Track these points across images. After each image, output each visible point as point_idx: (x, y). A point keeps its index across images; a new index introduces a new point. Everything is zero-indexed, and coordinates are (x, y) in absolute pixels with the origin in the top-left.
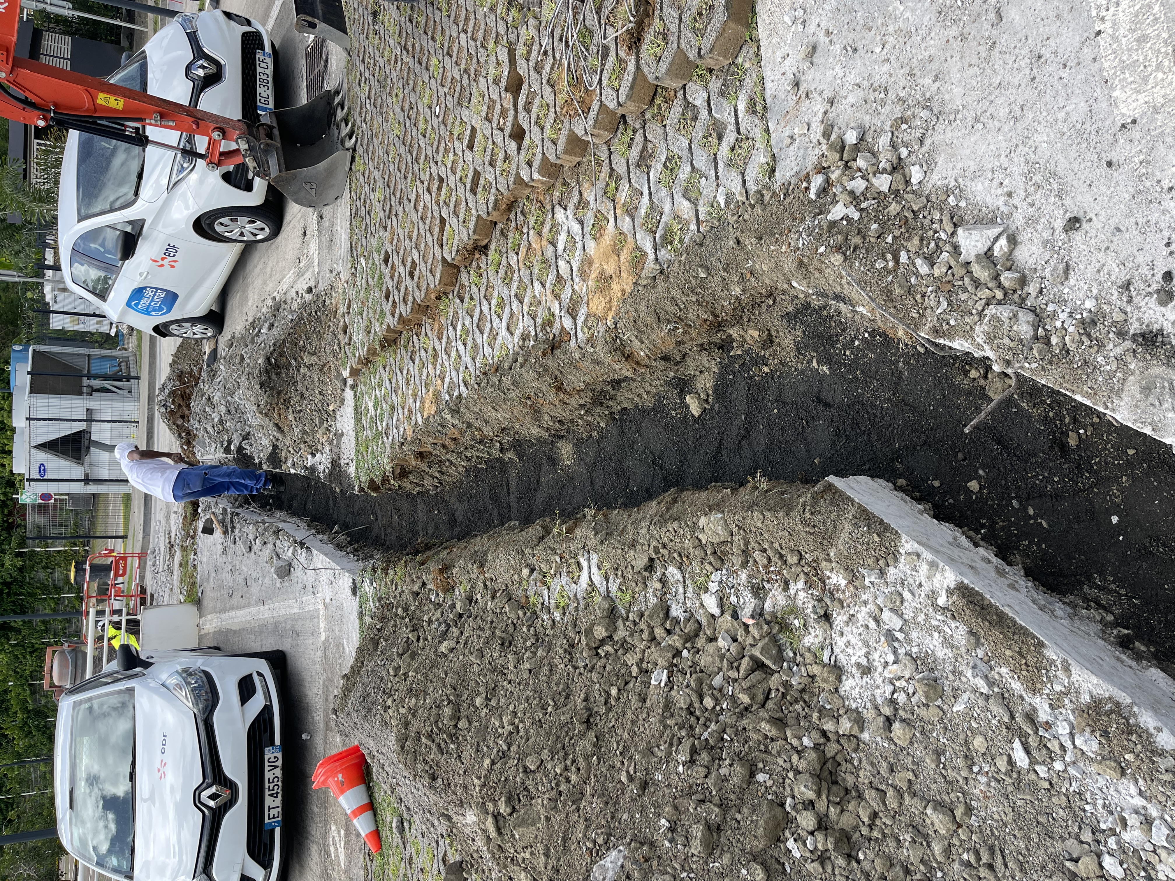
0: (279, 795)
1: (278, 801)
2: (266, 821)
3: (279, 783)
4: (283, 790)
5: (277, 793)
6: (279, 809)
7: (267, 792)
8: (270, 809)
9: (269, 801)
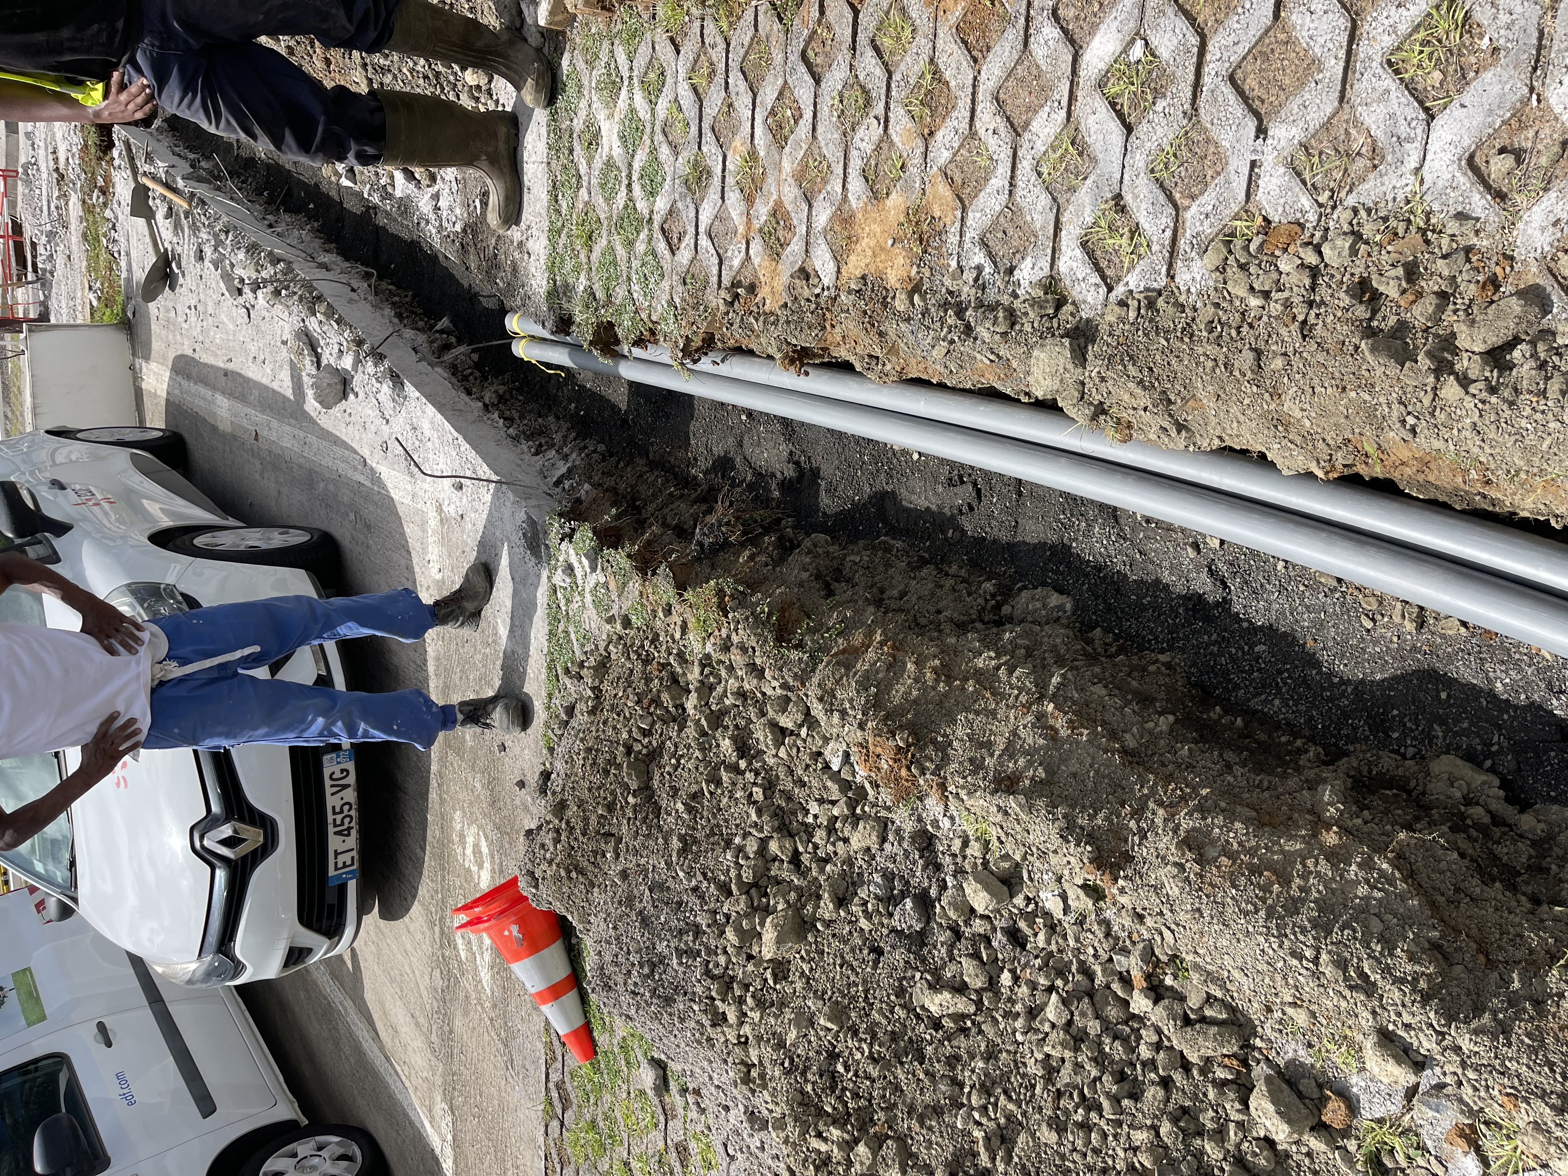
0: (354, 832)
1: (352, 841)
2: (332, 872)
3: (353, 813)
4: (360, 823)
5: (349, 829)
6: (354, 853)
7: (331, 830)
8: (337, 854)
9: (334, 843)
